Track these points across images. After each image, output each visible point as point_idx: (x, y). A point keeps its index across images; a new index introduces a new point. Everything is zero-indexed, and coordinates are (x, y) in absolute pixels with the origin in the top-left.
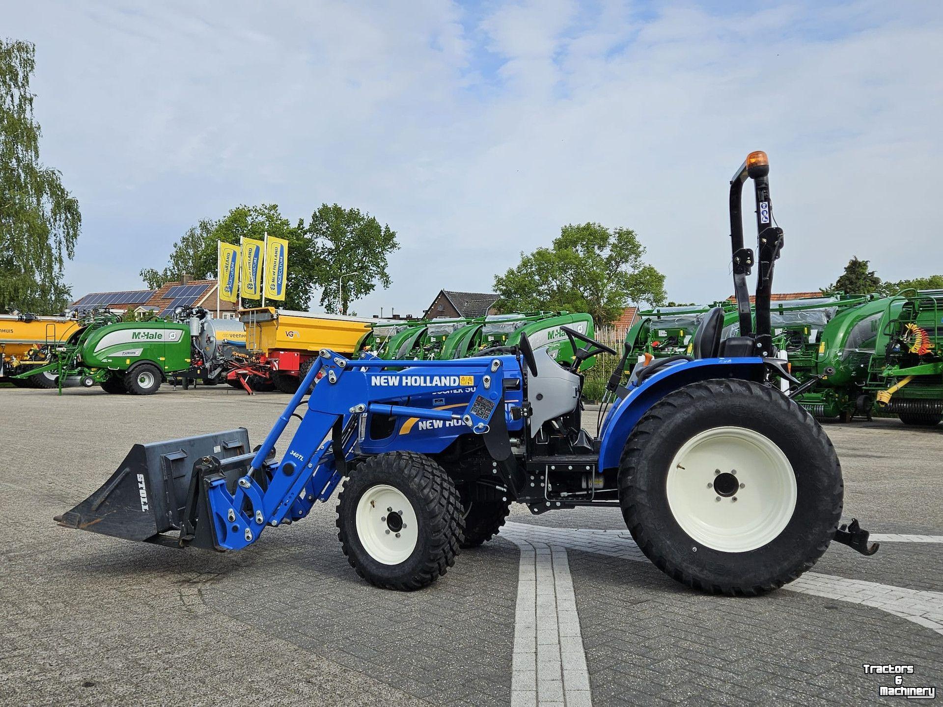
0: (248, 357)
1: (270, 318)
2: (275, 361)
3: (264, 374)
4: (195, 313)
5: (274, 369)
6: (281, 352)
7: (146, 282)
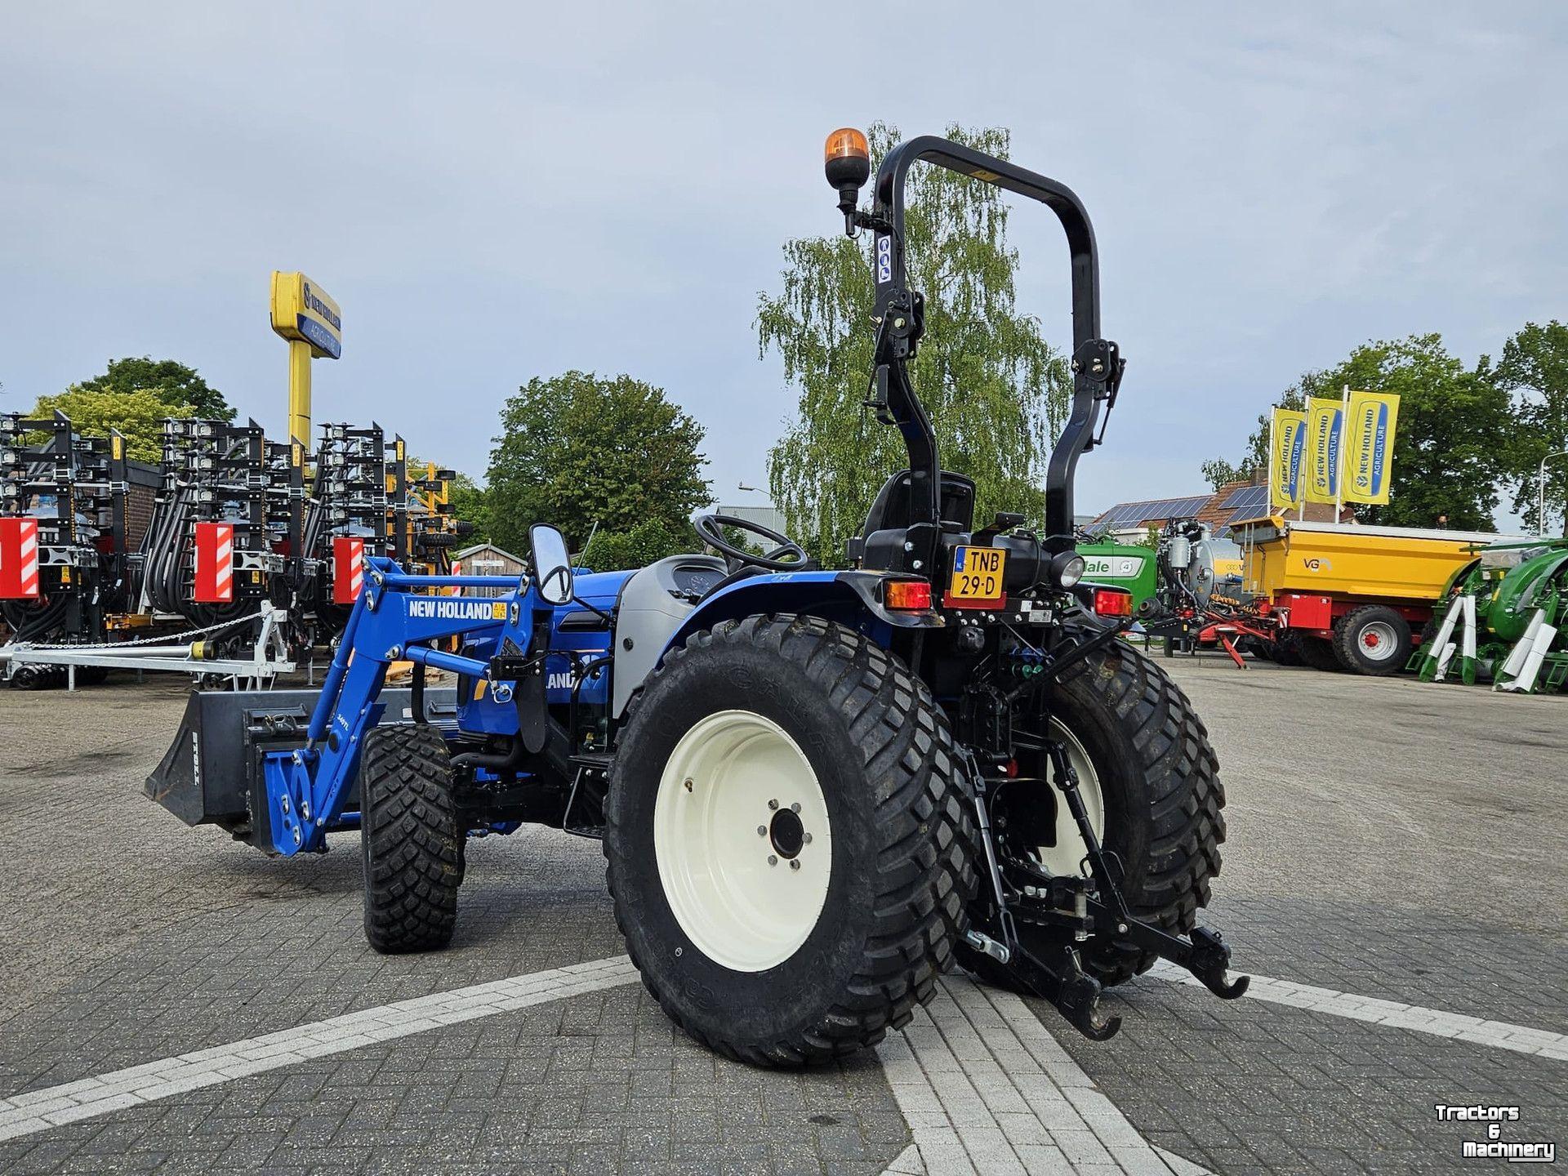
0: (1238, 603)
1: (1274, 536)
2: (1283, 612)
3: (1267, 635)
4: (1181, 530)
5: (1281, 626)
6: (1294, 596)
7: (1210, 482)
